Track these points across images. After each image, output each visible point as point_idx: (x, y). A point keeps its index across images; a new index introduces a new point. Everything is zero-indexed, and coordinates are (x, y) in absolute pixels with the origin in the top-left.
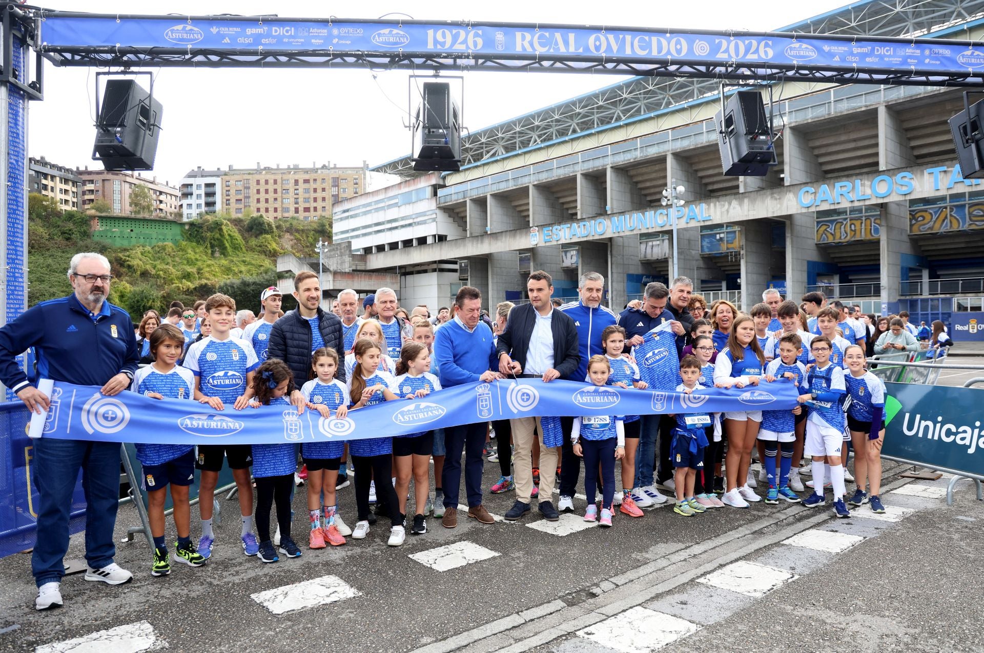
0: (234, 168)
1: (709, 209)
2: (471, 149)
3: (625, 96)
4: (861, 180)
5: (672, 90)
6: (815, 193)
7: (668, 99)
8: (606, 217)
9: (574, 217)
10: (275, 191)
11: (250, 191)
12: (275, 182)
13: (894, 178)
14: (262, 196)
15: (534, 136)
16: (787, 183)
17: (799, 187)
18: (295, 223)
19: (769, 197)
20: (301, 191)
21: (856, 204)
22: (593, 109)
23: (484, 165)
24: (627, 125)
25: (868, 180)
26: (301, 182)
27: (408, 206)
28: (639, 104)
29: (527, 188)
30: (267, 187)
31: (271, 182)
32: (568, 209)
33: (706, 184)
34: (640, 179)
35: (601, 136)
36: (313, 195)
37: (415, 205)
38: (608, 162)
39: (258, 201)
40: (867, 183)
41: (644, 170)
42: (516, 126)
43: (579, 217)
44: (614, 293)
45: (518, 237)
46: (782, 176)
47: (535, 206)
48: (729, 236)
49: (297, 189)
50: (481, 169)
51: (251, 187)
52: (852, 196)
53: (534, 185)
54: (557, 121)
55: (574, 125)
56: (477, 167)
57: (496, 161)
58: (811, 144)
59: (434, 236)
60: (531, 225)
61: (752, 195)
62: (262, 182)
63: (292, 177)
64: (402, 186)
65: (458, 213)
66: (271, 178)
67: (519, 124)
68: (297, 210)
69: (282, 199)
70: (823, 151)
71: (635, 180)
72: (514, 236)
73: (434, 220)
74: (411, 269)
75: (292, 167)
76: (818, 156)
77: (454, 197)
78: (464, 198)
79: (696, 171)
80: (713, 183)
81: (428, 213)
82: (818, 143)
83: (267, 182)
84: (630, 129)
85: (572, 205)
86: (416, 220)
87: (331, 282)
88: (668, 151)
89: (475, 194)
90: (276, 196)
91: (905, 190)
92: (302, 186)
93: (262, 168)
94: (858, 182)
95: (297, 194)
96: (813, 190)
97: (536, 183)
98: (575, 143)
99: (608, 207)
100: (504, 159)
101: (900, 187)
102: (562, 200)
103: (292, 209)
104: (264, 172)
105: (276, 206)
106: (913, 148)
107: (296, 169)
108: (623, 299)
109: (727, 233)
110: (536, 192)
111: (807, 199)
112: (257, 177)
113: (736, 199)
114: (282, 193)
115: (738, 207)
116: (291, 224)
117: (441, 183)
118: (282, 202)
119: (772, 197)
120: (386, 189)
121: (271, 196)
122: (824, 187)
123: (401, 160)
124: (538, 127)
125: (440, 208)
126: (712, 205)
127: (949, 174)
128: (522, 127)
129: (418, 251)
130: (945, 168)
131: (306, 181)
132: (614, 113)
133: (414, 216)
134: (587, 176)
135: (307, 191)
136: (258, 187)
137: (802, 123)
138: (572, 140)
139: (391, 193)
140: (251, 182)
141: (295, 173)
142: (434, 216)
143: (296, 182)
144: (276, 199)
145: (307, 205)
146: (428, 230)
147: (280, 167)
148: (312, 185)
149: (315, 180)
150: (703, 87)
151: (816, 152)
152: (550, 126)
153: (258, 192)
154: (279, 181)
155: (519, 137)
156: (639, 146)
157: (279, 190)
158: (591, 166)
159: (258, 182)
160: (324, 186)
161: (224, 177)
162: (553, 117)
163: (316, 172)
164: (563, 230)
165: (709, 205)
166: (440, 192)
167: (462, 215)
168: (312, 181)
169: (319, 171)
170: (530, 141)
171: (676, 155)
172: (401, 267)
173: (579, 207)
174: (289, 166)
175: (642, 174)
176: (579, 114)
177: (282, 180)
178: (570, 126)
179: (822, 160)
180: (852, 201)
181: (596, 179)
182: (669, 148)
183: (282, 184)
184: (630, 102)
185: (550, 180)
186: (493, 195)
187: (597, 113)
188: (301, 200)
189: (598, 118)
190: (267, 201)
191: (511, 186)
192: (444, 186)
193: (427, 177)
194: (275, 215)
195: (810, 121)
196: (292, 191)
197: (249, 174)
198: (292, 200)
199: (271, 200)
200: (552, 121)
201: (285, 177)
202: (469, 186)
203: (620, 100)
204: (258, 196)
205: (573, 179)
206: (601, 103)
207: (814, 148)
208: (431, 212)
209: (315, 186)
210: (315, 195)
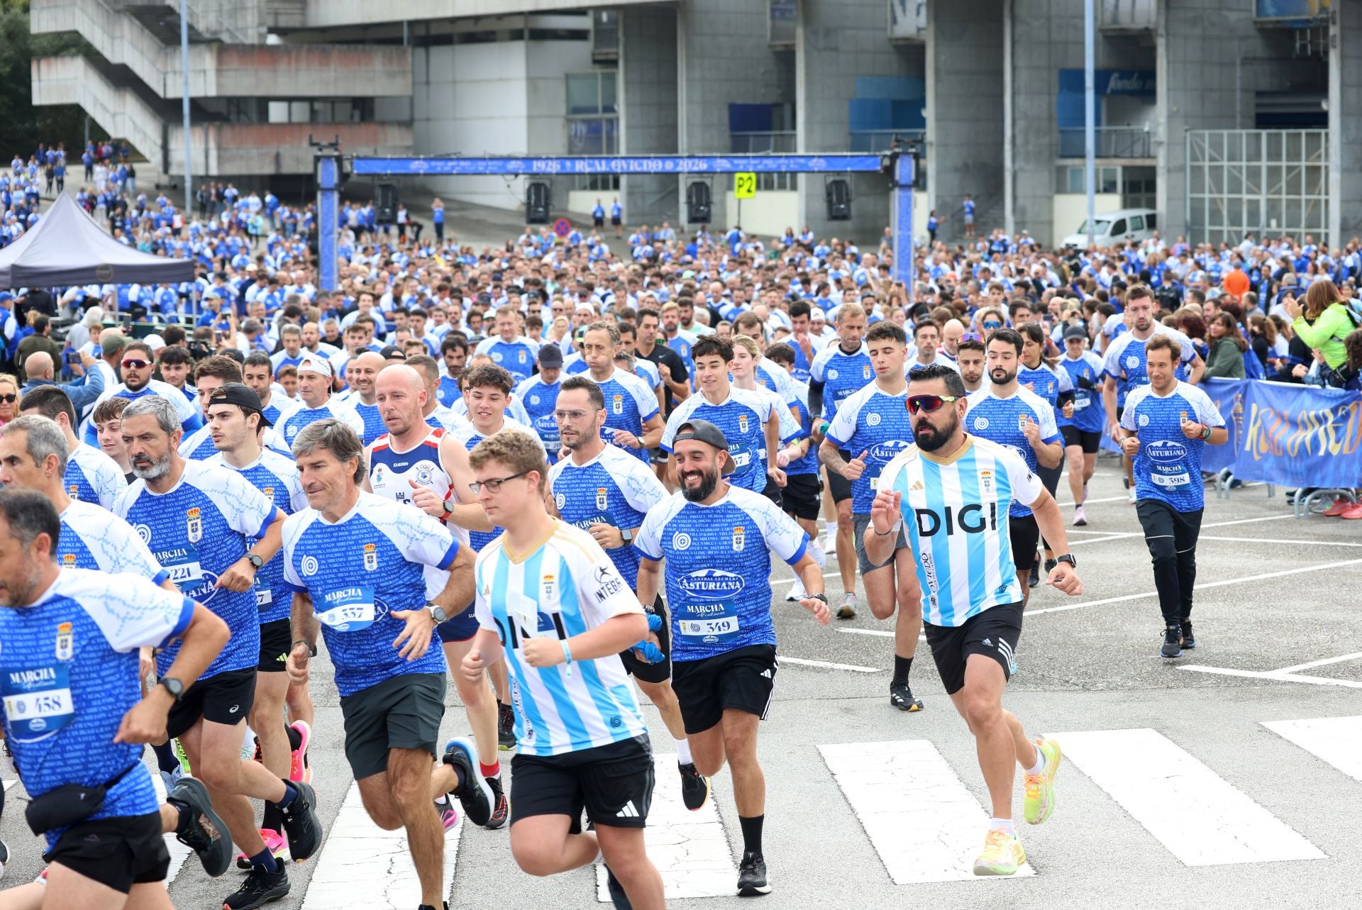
44: (1021, 124)
74: (447, 29)
87: (212, 76)
108: (1046, 140)
172: (412, 23)
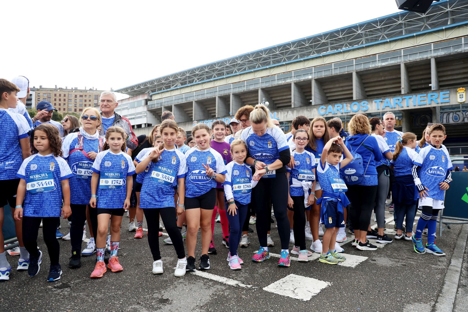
0: (43, 87)
1: (278, 114)
2: (165, 83)
3: (239, 62)
4: (346, 104)
5: (261, 60)
6: (326, 109)
7: (259, 65)
8: (230, 117)
9: (214, 117)
10: (65, 100)
11: (51, 99)
12: (65, 95)
13: (360, 103)
14: (58, 102)
15: (196, 79)
16: (313, 104)
17: (319, 106)
19: (306, 110)
20: (78, 101)
21: (344, 114)
22: (224, 67)
23: (171, 90)
24: (240, 75)
25: (349, 104)
26: (78, 96)
27: (133, 109)
28: (245, 66)
29: (192, 102)
30: (60, 98)
31: (62, 95)
32: (211, 113)
33: (276, 104)
34: (246, 100)
35: (228, 80)
36: (84, 103)
37: (137, 109)
38: (231, 92)
39: (55, 104)
40: (349, 105)
41: (248, 96)
42: (187, 73)
43: (217, 117)
45: (187, 126)
46: (311, 101)
47: (195, 111)
48: (286, 128)
49: (76, 100)
50: (170, 93)
51: (52, 97)
52: (342, 111)
53: (195, 101)
54: (207, 72)
55: (215, 74)
56: (168, 91)
57: (177, 89)
58: (323, 88)
59: (146, 124)
60: (193, 120)
61: (298, 109)
62: (58, 95)
63: (74, 94)
64: (130, 99)
65: (157, 114)
66: (62, 93)
67: (189, 73)
68: (75, 110)
69: (68, 104)
70: (328, 91)
71: (243, 100)
72: (185, 125)
73: (146, 116)
75: (74, 89)
76: (326, 93)
77: (156, 106)
78: (161, 106)
79: (272, 98)
80: (279, 104)
81: (142, 113)
82: (326, 87)
83: (60, 95)
84: (242, 77)
85: (213, 111)
86: (136, 116)
88: (259, 88)
89: (166, 105)
90: (65, 102)
91: (365, 109)
92: (78, 98)
93: (58, 88)
94: (345, 105)
95: (76, 102)
96: (325, 107)
97: (196, 100)
98: (216, 82)
99: (231, 112)
100: (181, 88)
101: (362, 108)
102: (208, 109)
103: (73, 109)
104: (59, 90)
105: (65, 107)
106: (366, 92)
107: (76, 89)
109: (286, 126)
110: (196, 105)
111: (323, 112)
112: (55, 92)
113: (290, 110)
114: (68, 101)
115: (291, 114)
117: (150, 98)
118: (68, 106)
119: (307, 110)
120: (122, 100)
121: (62, 102)
122: (330, 106)
123: (130, 87)
124: (198, 74)
125: (149, 110)
126: (280, 113)
127: (383, 103)
128: (190, 74)
129: (137, 131)
130: (381, 100)
131: (81, 96)
132: (233, 70)
133: (135, 114)
134: (221, 98)
135: (81, 101)
136: (55, 98)
137: (320, 77)
138: (214, 80)
139: (124, 103)
140: (51, 95)
141: (75, 92)
142: (146, 114)
143: (76, 96)
144: (64, 104)
145: (81, 108)
146: (143, 121)
147: (68, 88)
148: (84, 98)
150: (275, 61)
151: (326, 91)
152: (203, 74)
153: (55, 100)
154: (67, 95)
155: (188, 79)
156: (246, 85)
157: (67, 100)
158: (223, 93)
159: (55, 95)
160: (90, 99)
161: (37, 91)
162: (205, 70)
163: (87, 92)
164: (209, 123)
165: (278, 113)
166: (149, 103)
167: (160, 114)
168: (84, 96)
169: (88, 92)
170: (193, 81)
171: (263, 90)
173: (217, 112)
174: (72, 88)
175: (247, 98)
176: (217, 69)
177: (68, 95)
178: (213, 75)
179: (328, 95)
180: (342, 113)
181: (225, 99)
182: (260, 86)
183: (68, 96)
184: (241, 65)
185: (203, 99)
186: (174, 105)
187: (226, 69)
188: (78, 105)
189: (226, 72)
190: (60, 105)
191: (184, 101)
192: (151, 100)
193: (143, 95)
194: (64, 112)
195: (323, 77)
196: (73, 100)
197: (51, 91)
198: (73, 105)
199: (62, 104)
200: (204, 72)
201: (70, 93)
202: (163, 100)
203: (237, 64)
204: (55, 102)
205: (214, 99)
206: (228, 65)
207: (324, 89)
208: (144, 113)
209: (85, 99)
210: (86, 103)
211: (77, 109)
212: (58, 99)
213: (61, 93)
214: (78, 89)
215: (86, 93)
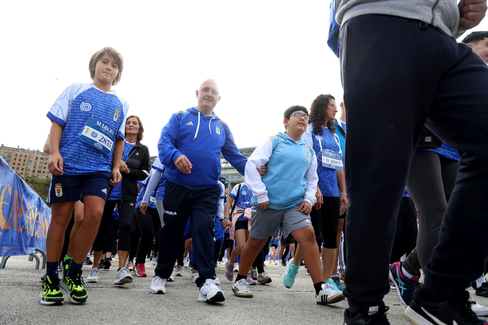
0: (4, 146)
10: (25, 161)
11: (11, 158)
14: (17, 162)
18: (35, 179)
20: (38, 162)
26: (39, 158)
30: (21, 158)
31: (24, 156)
36: (44, 165)
49: (37, 162)
51: (12, 157)
62: (19, 155)
63: (35, 155)
66: (24, 154)
69: (28, 164)
75: (36, 150)
83: (21, 156)
90: (24, 163)
93: (20, 148)
95: (36, 164)
103: (32, 170)
104: (20, 151)
105: (23, 167)
112: (16, 152)
114: (28, 162)
116: (33, 180)
118: (27, 166)
121: (22, 162)
131: (42, 159)
135: (41, 163)
136: (16, 157)
140: (12, 154)
141: (37, 154)
143: (37, 158)
144: (24, 164)
145: (40, 170)
147: (30, 150)
149: (47, 159)
153: (15, 159)
154: (28, 156)
157: (27, 161)
159: (16, 155)
168: (45, 159)
177: (30, 156)
183: (29, 158)
188: (37, 167)
190: (19, 164)
194: (22, 171)
196: (33, 162)
197: (12, 150)
198: (32, 166)
199: (21, 164)
204: (15, 161)
209: (46, 162)
211: (36, 171)
212: (18, 159)
213: (22, 153)
214: (40, 151)
215: (48, 156)
